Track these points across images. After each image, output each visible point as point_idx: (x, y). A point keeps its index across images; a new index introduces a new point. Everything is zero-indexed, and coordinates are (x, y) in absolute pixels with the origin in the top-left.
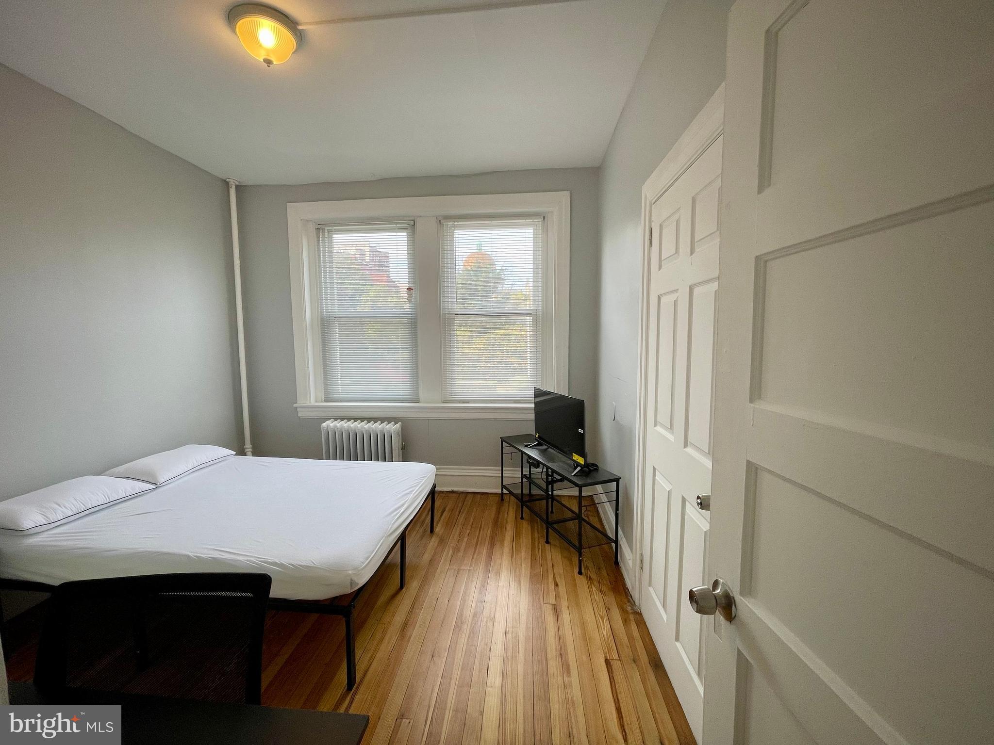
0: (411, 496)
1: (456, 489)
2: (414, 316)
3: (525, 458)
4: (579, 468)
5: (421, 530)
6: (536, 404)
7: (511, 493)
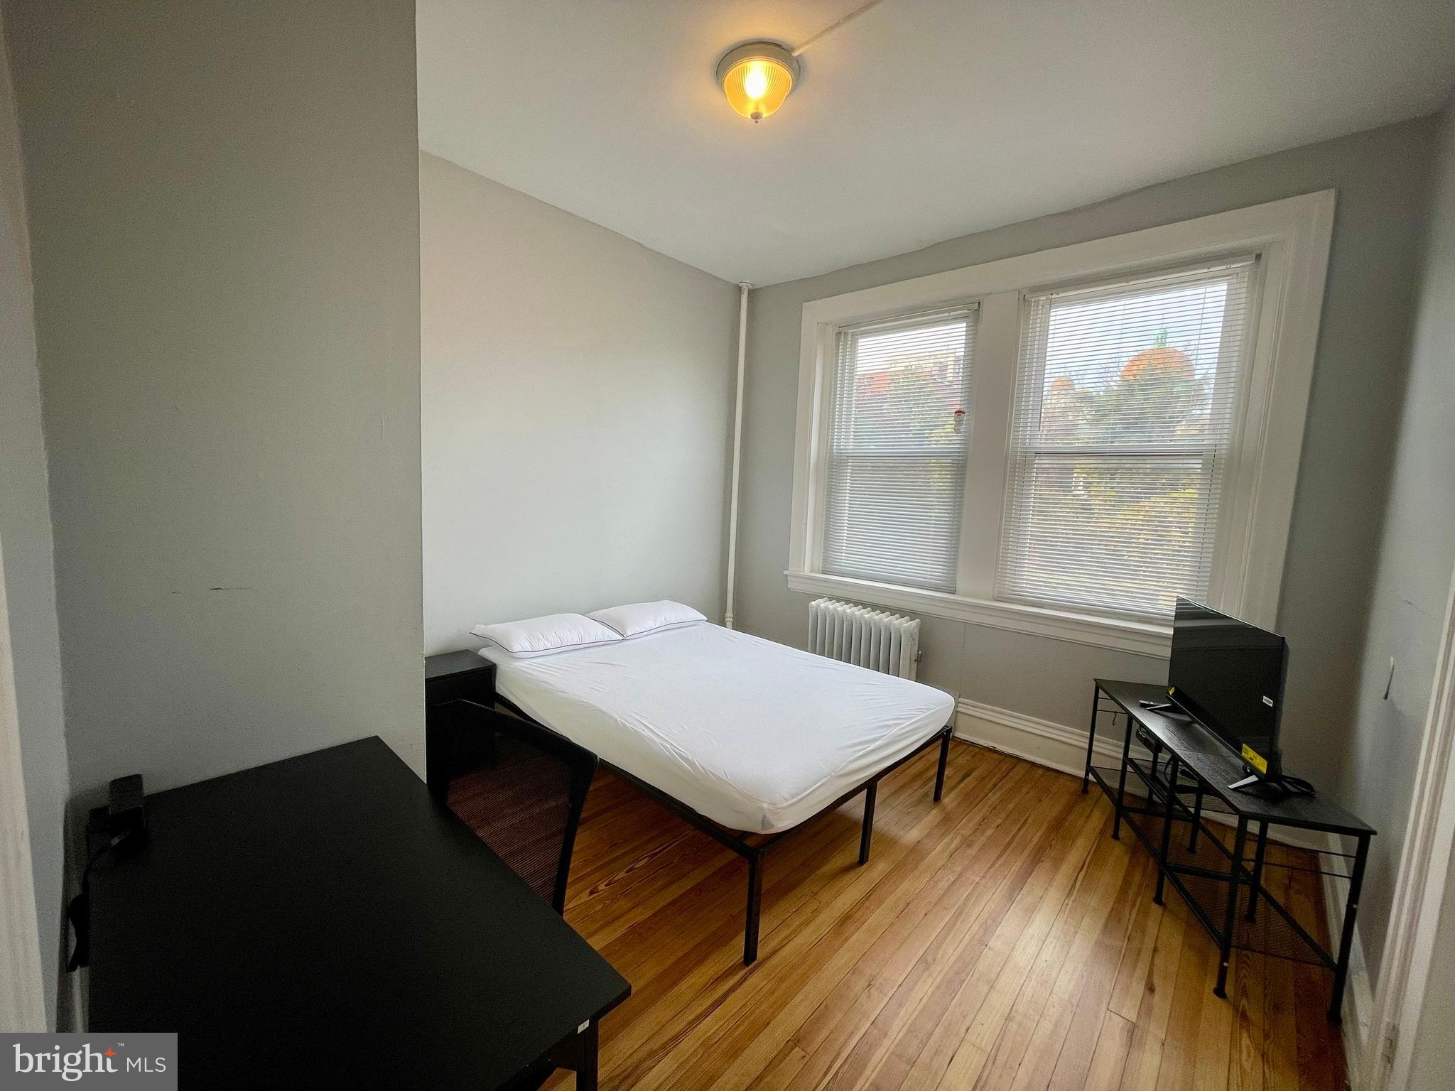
0: (894, 731)
1: (999, 747)
2: (962, 456)
3: (1135, 726)
4: (1253, 779)
5: (921, 791)
6: (1176, 630)
7: (1100, 782)
